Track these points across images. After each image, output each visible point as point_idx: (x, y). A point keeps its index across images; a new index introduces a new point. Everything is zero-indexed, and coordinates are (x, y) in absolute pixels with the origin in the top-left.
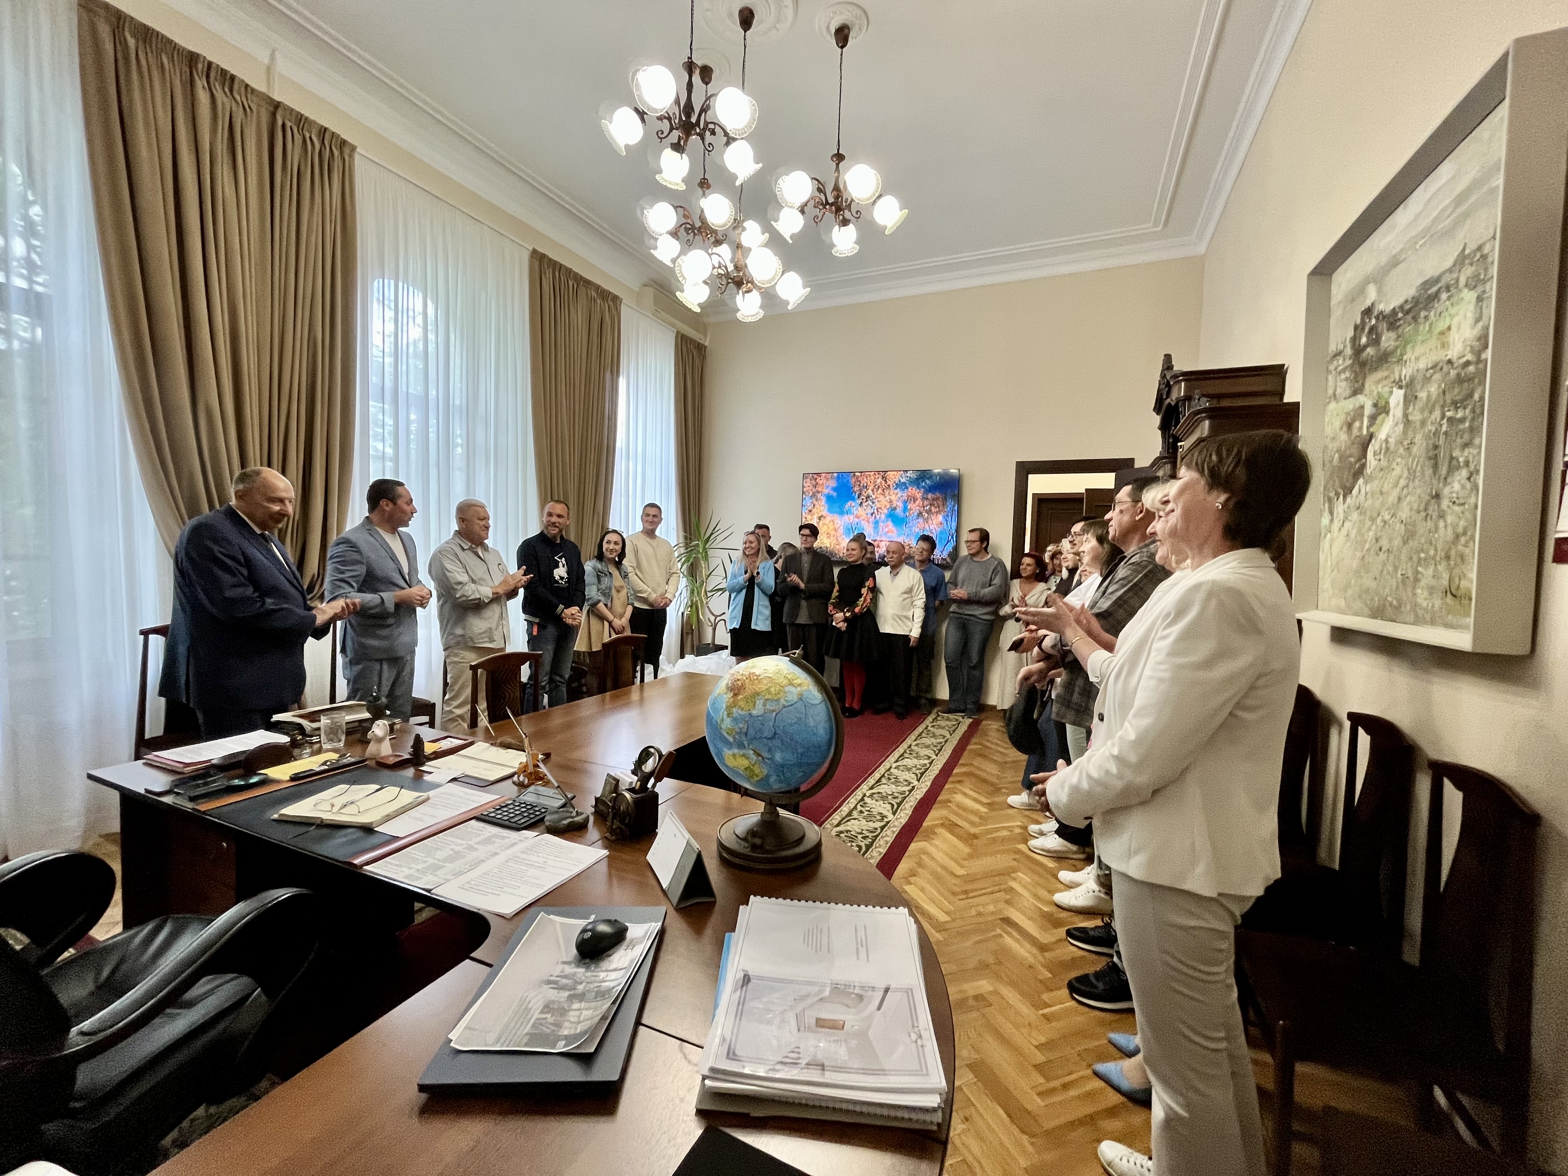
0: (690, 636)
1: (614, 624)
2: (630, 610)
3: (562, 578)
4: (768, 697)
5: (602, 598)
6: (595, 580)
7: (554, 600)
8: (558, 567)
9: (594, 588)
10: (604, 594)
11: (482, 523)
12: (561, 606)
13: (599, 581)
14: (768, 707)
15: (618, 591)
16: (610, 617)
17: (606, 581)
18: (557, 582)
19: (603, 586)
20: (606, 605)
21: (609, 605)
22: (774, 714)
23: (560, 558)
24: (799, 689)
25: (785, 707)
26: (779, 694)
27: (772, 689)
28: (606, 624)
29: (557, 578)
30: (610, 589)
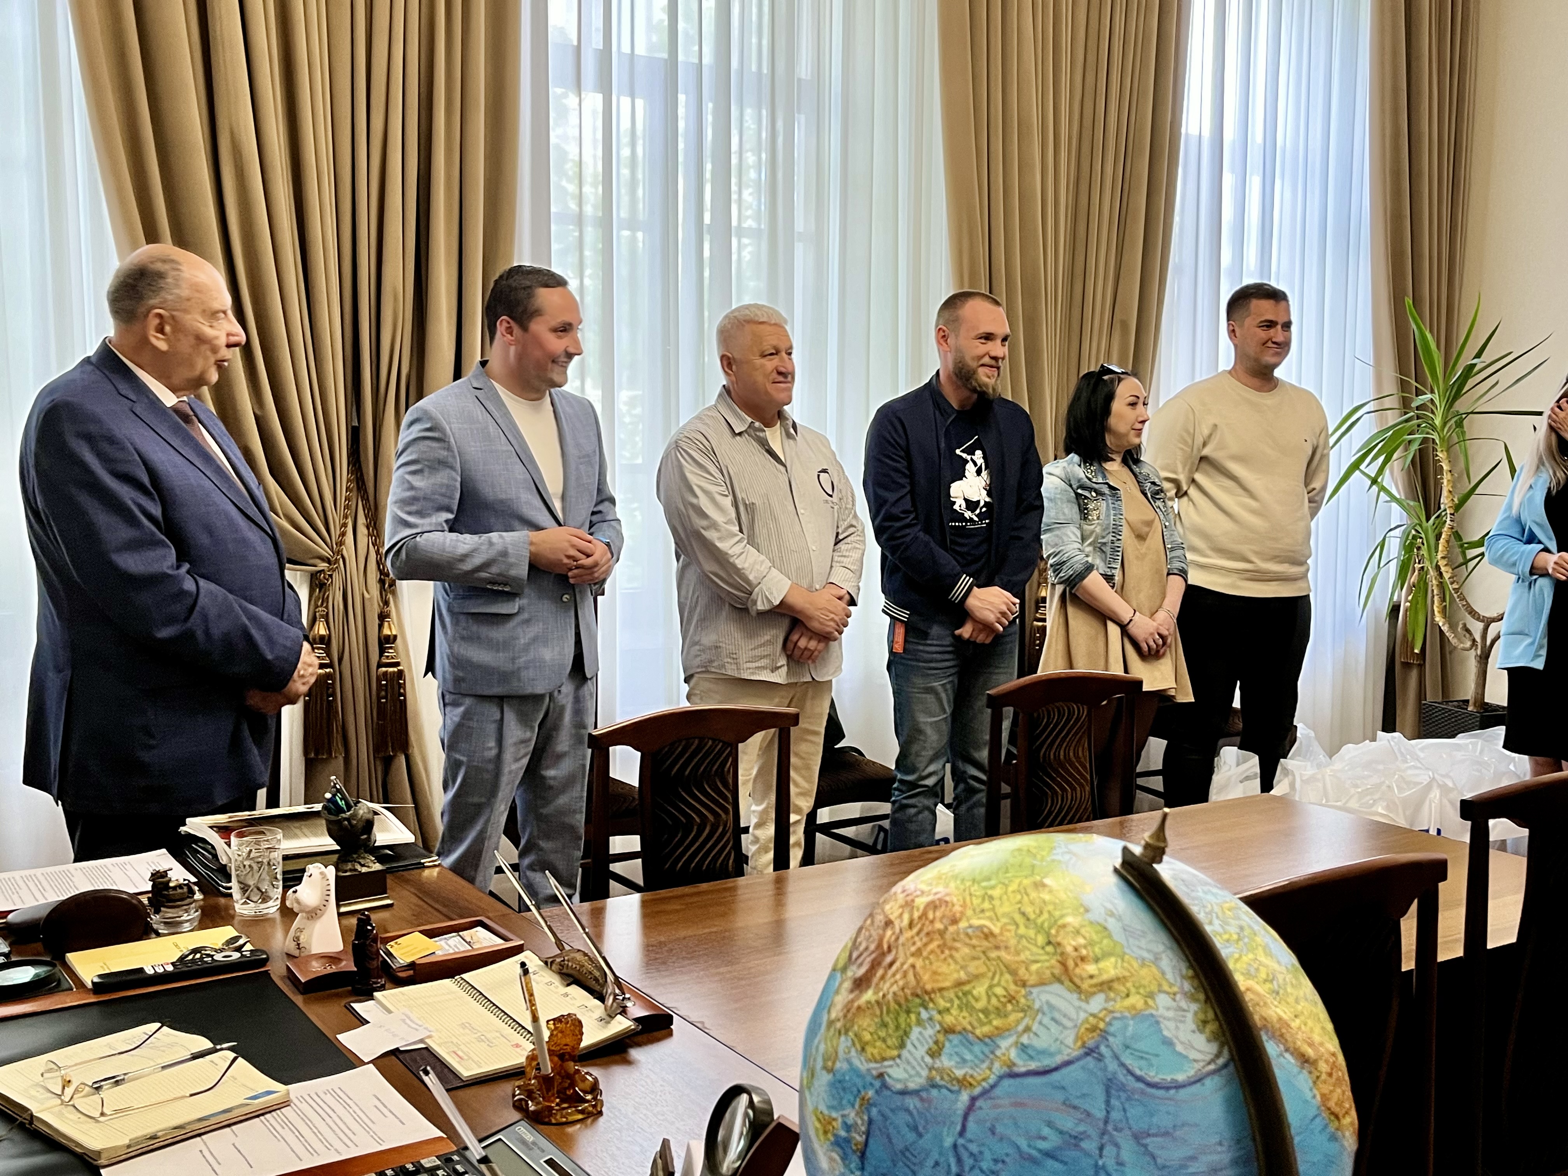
0: (1414, 674)
1: (1133, 629)
2: (1175, 591)
3: (971, 505)
4: (955, 1017)
5: (1098, 562)
6: (1071, 511)
7: (947, 561)
8: (961, 476)
9: (1072, 534)
10: (1100, 548)
11: (770, 364)
12: (965, 581)
13: (1084, 513)
14: (945, 1062)
15: (1141, 537)
16: (1124, 611)
17: (1100, 509)
18: (960, 517)
19: (1095, 527)
20: (1109, 578)
21: (1118, 579)
22: (965, 1097)
23: (971, 451)
24: (1097, 1004)
25: (1013, 1075)
26: (1000, 1012)
27: (980, 990)
28: (1114, 630)
29: (959, 505)
30: (1117, 532)
